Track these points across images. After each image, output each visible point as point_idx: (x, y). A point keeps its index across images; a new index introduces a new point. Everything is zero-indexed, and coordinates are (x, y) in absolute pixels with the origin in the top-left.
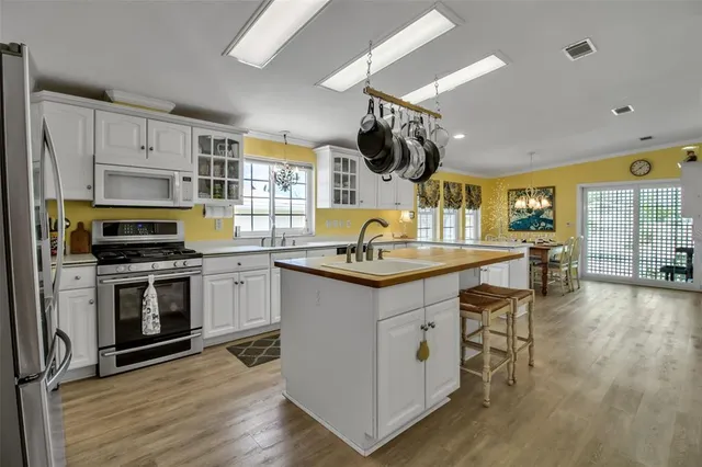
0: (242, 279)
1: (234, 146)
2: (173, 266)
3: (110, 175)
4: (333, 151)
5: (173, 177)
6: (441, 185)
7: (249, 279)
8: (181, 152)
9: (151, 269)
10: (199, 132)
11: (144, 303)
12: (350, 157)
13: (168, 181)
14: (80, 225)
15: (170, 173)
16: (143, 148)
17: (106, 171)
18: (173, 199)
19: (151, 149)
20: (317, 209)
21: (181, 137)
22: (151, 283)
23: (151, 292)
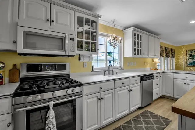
0: (102, 97)
1: (94, 24)
2: (65, 94)
3: (27, 34)
4: (134, 30)
5: (65, 38)
6: (164, 48)
7: (105, 96)
8: (69, 24)
9: (51, 97)
10: (78, 15)
11: (47, 122)
12: (140, 34)
13: (62, 40)
14: (15, 66)
15: (63, 35)
16: (48, 20)
17: (24, 31)
18: (65, 51)
19: (53, 21)
20: (124, 58)
21: (69, 16)
22: (51, 107)
23: (52, 113)
